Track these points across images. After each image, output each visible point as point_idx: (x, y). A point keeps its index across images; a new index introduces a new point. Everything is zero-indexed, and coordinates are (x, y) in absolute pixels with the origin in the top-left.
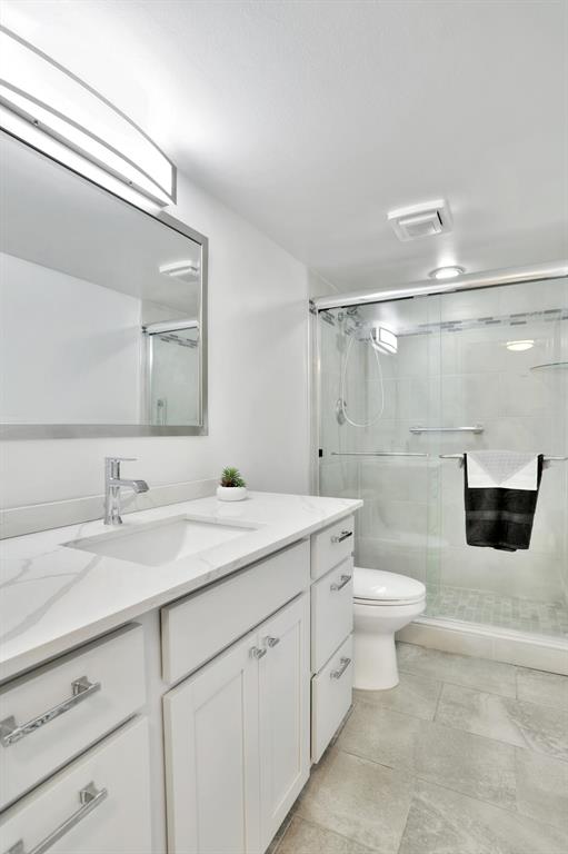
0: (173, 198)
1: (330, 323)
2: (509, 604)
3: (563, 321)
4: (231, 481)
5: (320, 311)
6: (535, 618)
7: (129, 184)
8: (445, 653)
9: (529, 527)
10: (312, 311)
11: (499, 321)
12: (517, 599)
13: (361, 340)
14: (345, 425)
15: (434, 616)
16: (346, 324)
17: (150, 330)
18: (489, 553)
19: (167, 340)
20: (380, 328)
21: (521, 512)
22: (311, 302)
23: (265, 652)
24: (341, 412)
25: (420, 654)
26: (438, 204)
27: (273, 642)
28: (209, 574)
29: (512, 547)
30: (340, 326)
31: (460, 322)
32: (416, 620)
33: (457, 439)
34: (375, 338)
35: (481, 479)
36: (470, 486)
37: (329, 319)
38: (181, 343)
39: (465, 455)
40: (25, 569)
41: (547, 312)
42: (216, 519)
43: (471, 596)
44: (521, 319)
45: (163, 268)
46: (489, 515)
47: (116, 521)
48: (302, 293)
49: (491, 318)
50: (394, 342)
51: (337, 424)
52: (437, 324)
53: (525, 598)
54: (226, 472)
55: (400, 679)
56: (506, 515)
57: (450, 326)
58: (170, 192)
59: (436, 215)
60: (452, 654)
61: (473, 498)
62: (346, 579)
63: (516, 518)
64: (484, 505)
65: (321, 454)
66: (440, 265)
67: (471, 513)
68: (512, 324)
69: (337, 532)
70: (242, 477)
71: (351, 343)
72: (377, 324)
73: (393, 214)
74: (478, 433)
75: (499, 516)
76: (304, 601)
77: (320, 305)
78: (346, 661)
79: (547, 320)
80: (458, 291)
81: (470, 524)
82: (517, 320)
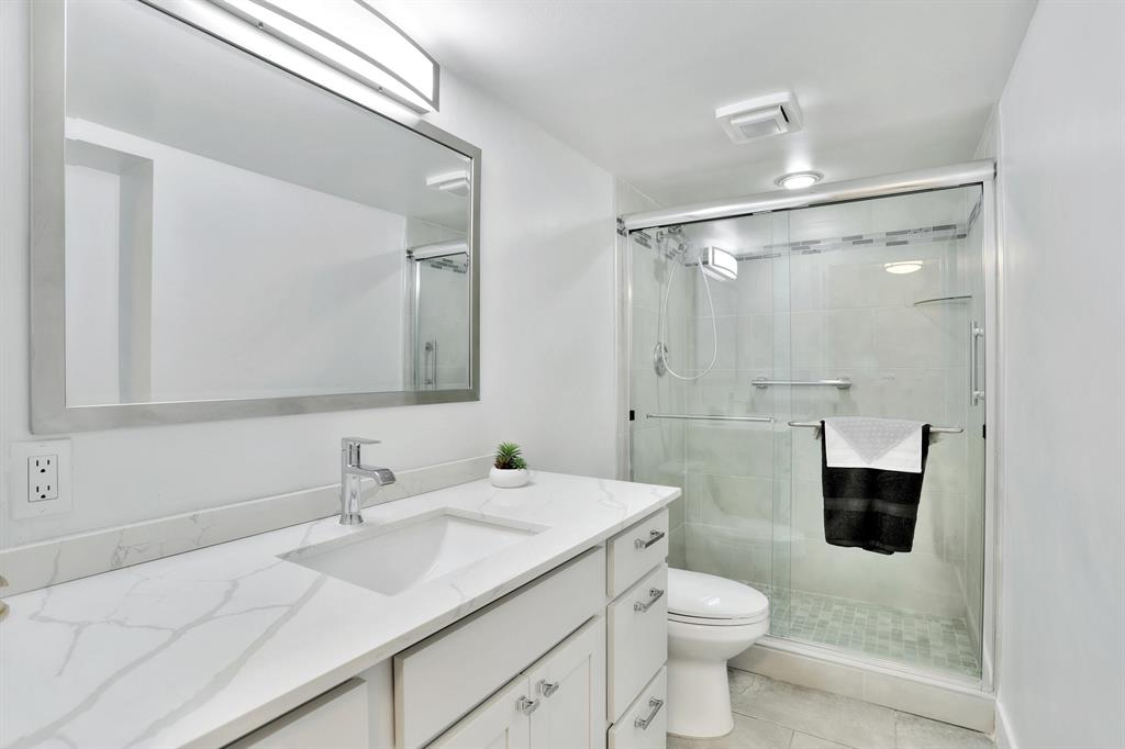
0: (435, 103)
1: (646, 245)
2: (889, 621)
3: (958, 240)
4: (508, 461)
5: (631, 232)
6: (924, 642)
7: (379, 90)
8: (798, 688)
9: (910, 523)
10: (620, 232)
11: (871, 241)
12: (899, 613)
13: (686, 265)
14: (666, 377)
15: (781, 637)
16: (666, 246)
17: (416, 254)
18: (857, 554)
19: (438, 266)
20: (713, 248)
21: (899, 502)
22: (619, 221)
23: (538, 704)
24: (660, 360)
25: (763, 688)
26: (782, 97)
27: (549, 688)
28: (459, 609)
29: (888, 547)
30: (659, 248)
31: (818, 242)
32: (760, 642)
33: (814, 395)
34: (705, 263)
35: (844, 456)
36: (828, 465)
37: (644, 242)
38: (456, 269)
39: (823, 422)
40: (228, 596)
41: (935, 229)
42: (484, 516)
43: (836, 607)
44: (900, 238)
45: (432, 180)
46: (856, 505)
47: (355, 520)
48: (607, 209)
49: (861, 237)
50: (733, 265)
51: (656, 375)
52: (785, 245)
53: (911, 612)
54: (503, 449)
55: (735, 723)
56: (879, 505)
57: (805, 247)
58: (430, 97)
59: (779, 110)
60: (808, 690)
61: (835, 481)
62: (657, 594)
63: (893, 509)
64: (849, 491)
65: (632, 417)
66: (790, 170)
67: (831, 501)
68: (888, 244)
69: (644, 533)
70: (523, 456)
71: (674, 271)
72: (709, 243)
73: (723, 111)
74: (844, 388)
75: (870, 507)
76: (597, 628)
77: (630, 224)
78: (657, 704)
79: (935, 240)
80: (812, 206)
81: (829, 515)
82: (896, 240)
